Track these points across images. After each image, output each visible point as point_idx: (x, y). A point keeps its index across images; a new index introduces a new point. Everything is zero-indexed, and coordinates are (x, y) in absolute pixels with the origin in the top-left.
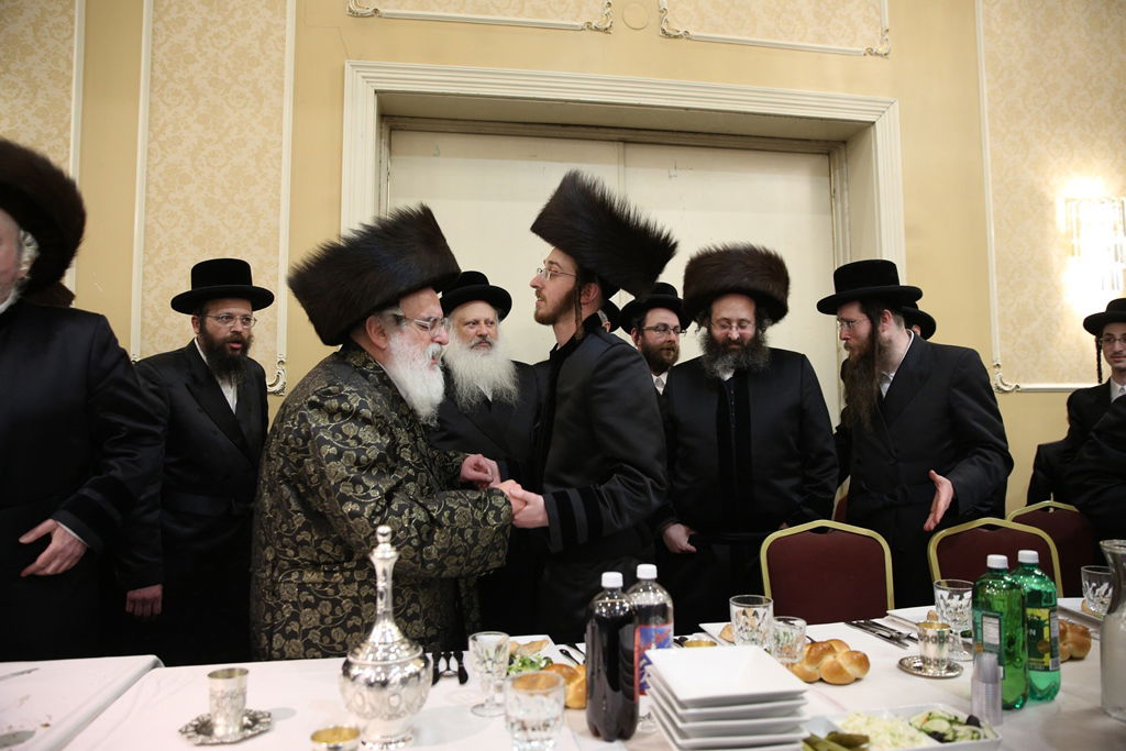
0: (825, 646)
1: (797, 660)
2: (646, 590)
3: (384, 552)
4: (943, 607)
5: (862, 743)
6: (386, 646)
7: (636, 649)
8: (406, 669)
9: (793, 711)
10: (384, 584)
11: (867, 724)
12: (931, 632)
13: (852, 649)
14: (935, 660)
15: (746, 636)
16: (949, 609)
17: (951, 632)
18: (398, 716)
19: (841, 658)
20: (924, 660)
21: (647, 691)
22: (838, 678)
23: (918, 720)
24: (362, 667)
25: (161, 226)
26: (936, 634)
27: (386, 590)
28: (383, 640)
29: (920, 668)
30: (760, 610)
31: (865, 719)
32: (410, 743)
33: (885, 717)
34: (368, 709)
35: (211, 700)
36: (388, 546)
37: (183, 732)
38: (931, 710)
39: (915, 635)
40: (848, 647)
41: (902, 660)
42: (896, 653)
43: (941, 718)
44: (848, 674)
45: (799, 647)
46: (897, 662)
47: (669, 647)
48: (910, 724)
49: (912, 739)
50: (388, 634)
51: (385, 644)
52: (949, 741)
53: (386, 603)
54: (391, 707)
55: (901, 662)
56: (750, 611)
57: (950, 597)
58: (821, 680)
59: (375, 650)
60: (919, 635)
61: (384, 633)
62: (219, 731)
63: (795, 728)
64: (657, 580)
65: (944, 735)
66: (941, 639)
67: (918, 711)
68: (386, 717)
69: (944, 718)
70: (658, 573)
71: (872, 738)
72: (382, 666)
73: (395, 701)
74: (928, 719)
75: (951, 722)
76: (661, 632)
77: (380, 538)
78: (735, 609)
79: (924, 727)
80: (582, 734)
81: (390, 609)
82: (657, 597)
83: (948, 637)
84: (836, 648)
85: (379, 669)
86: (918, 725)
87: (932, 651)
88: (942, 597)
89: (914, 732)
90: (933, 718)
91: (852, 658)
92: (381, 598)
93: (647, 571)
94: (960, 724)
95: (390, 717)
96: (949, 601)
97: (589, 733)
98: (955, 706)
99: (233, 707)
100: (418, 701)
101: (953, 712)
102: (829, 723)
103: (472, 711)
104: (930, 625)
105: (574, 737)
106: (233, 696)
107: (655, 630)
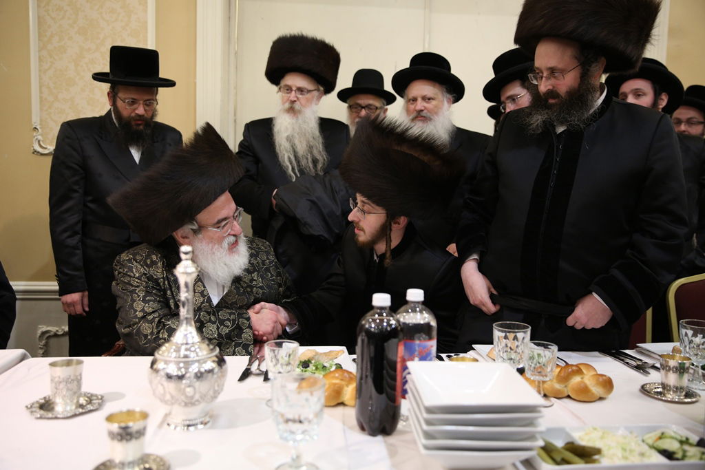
0: (574, 368)
1: (548, 379)
2: (414, 311)
3: (186, 267)
4: (687, 342)
5: (595, 454)
6: (188, 346)
7: (399, 360)
8: (204, 365)
9: (530, 423)
10: (187, 294)
11: (602, 438)
12: (672, 363)
13: (599, 373)
14: (674, 387)
15: (505, 356)
16: (692, 345)
17: (693, 365)
18: (193, 404)
19: (588, 379)
20: (664, 386)
21: (407, 396)
22: (584, 396)
23: (651, 438)
24: (166, 362)
25: (51, 17)
26: (677, 365)
27: (188, 300)
28: (185, 342)
29: (660, 393)
30: (520, 335)
31: (600, 434)
32: (208, 425)
33: (620, 432)
34: (168, 397)
35: (51, 383)
36: (190, 262)
37: (30, 408)
38: (663, 430)
39: (658, 365)
40: (595, 370)
41: (644, 385)
42: (639, 379)
43: (672, 438)
44: (593, 394)
45: (549, 369)
46: (639, 387)
47: (431, 360)
48: (643, 441)
49: (642, 455)
50: (189, 336)
51: (187, 344)
52: (677, 459)
53: (188, 311)
54: (187, 397)
55: (643, 387)
56: (511, 336)
57: (695, 335)
58: (569, 397)
59: (178, 350)
60: (661, 365)
61: (186, 335)
62: (59, 409)
63: (532, 437)
64: (424, 303)
65: (674, 453)
66: (681, 370)
67: (651, 429)
68: (183, 404)
69: (676, 439)
70: (425, 297)
71: (605, 450)
72: (184, 362)
73: (189, 391)
74: (660, 438)
75: (682, 442)
76: (425, 347)
77: (183, 256)
78: (497, 334)
79: (655, 445)
80: (351, 428)
81: (191, 315)
82: (423, 317)
83: (688, 368)
84: (584, 371)
85: (182, 365)
86: (650, 442)
87: (672, 379)
88: (686, 335)
89: (645, 448)
90: (666, 437)
91: (598, 380)
92: (184, 306)
93: (415, 295)
94: (691, 445)
95: (186, 405)
96: (693, 339)
97: (357, 428)
98: (688, 429)
99: (68, 389)
100: (211, 393)
101: (684, 433)
102: (568, 435)
103: (267, 404)
104: (673, 357)
105: (344, 431)
106: (68, 381)
107: (419, 346)
